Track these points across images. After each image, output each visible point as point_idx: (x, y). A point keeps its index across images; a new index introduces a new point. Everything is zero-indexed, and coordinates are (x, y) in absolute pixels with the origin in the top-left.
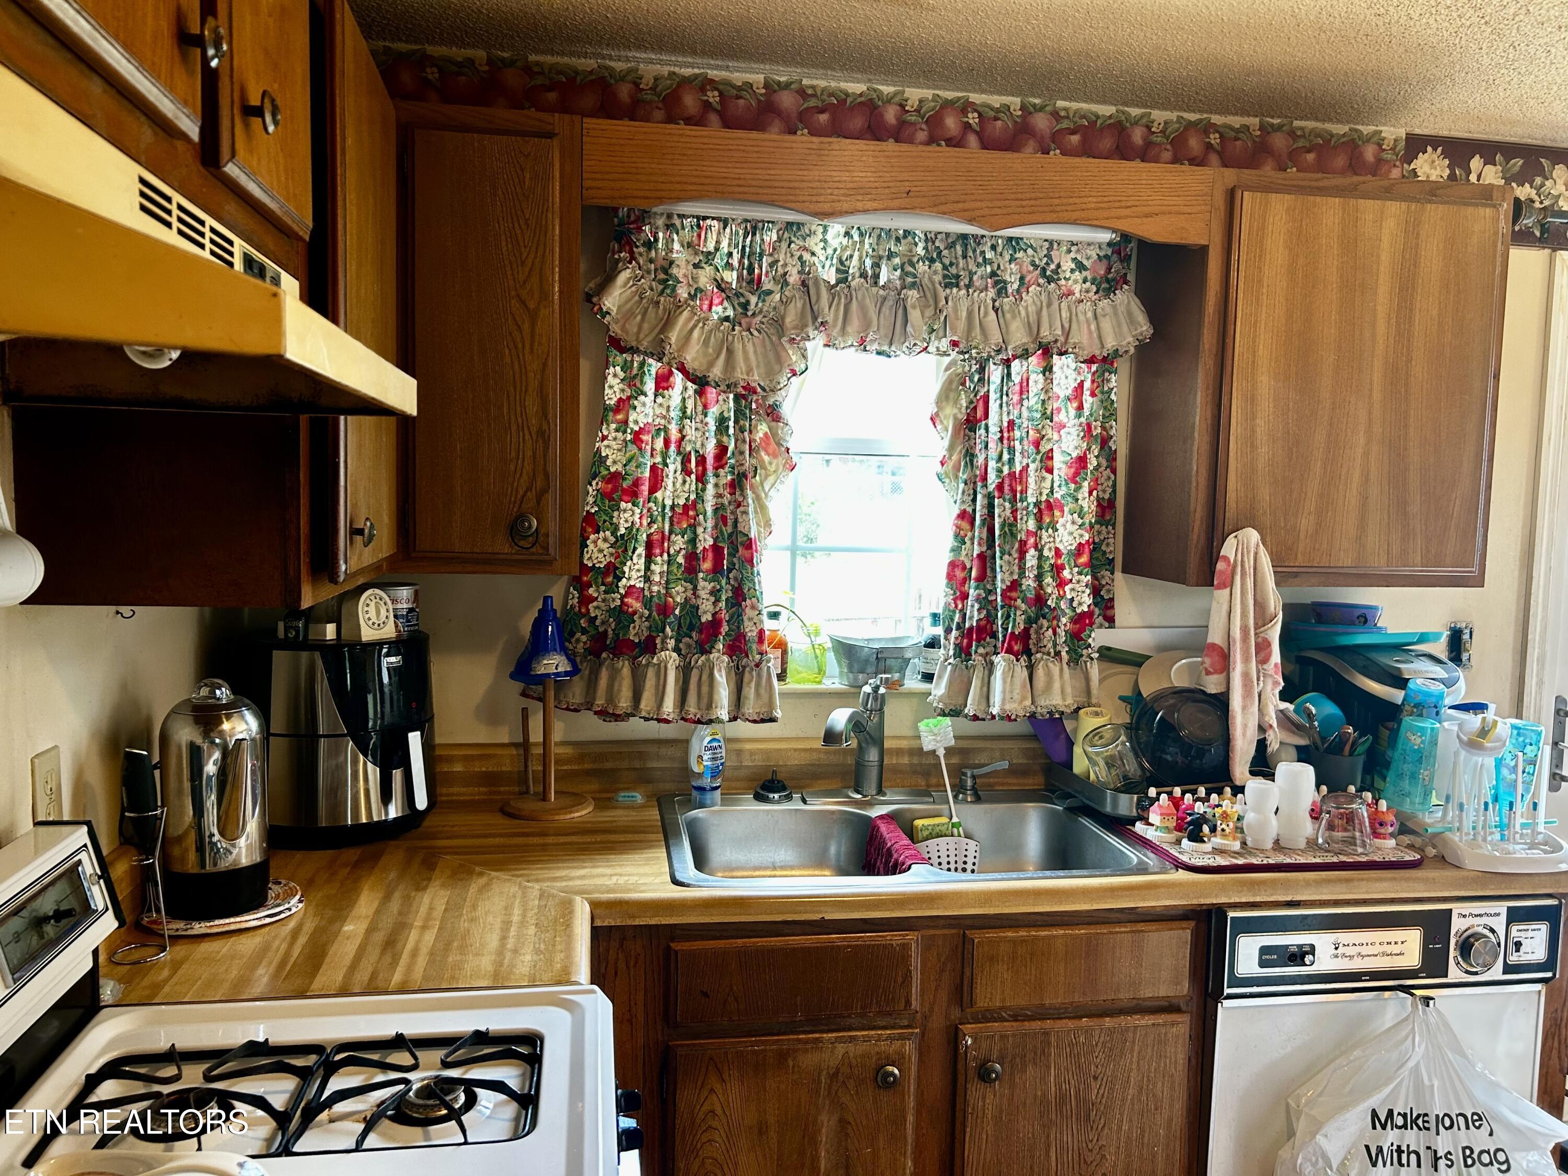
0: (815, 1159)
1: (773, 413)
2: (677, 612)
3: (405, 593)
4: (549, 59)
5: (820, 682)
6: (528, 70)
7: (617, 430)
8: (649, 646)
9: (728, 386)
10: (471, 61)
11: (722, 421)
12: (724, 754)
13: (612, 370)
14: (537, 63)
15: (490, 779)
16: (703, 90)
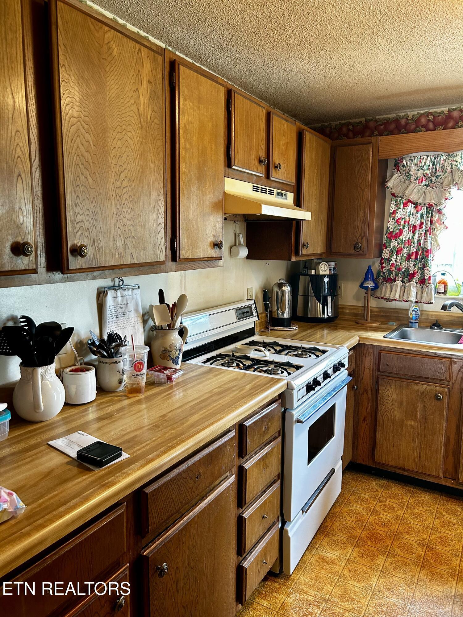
0: (416, 414)
1: (439, 212)
2: (403, 270)
3: (333, 264)
4: (382, 117)
5: (458, 296)
6: (376, 121)
7: (393, 219)
8: (395, 280)
9: (424, 205)
10: (361, 122)
11: (422, 215)
12: (419, 313)
13: (392, 202)
14: (379, 119)
15: (356, 315)
16: (428, 116)
